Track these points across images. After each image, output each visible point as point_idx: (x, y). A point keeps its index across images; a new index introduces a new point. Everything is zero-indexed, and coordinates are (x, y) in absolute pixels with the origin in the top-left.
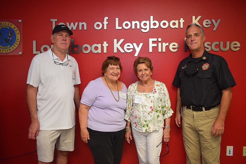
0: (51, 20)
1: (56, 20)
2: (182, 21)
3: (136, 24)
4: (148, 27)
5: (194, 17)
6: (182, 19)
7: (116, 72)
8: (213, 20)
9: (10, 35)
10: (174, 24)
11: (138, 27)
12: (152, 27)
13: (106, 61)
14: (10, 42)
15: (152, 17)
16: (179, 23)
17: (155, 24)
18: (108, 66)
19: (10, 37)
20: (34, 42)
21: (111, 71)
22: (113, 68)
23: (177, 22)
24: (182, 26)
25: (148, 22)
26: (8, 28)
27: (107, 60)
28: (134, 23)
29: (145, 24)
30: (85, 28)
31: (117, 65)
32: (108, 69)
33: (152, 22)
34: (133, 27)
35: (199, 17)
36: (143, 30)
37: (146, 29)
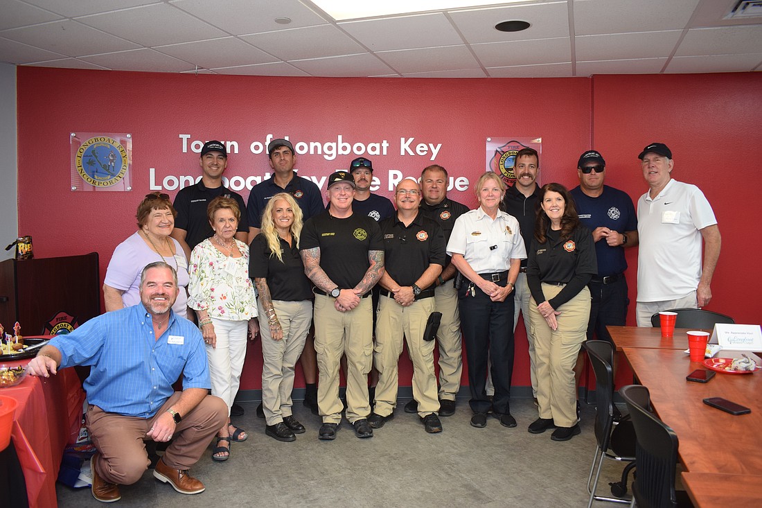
0: (181, 136)
1: (189, 136)
2: (385, 144)
3: (316, 148)
4: (334, 152)
5: (403, 140)
6: (385, 142)
7: (167, 221)
8: (431, 145)
9: (111, 158)
10: (374, 149)
11: (320, 152)
12: (341, 152)
13: (144, 203)
14: (111, 170)
15: (340, 137)
16: (381, 148)
17: (344, 148)
18: (149, 211)
19: (112, 161)
20: (152, 171)
21: (157, 220)
22: (159, 215)
23: (377, 146)
24: (385, 153)
25: (334, 145)
26: (109, 147)
27: (145, 200)
28: (312, 145)
29: (330, 148)
30: (236, 151)
31: (166, 208)
32: (151, 216)
33: (341, 145)
34: (312, 152)
35: (411, 140)
36: (326, 157)
37: (331, 155)
